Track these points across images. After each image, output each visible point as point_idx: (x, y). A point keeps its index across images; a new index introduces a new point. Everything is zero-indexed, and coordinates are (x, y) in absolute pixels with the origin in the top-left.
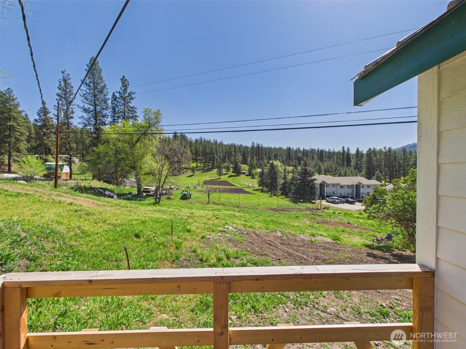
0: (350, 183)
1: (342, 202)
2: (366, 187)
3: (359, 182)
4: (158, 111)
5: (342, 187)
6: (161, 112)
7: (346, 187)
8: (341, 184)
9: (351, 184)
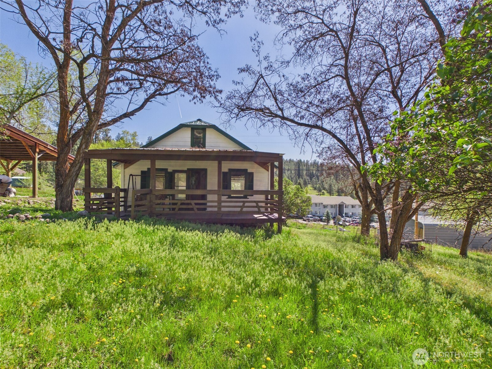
0: (333, 203)
1: (317, 220)
2: (350, 207)
3: (342, 202)
4: (135, 133)
5: (325, 207)
6: (137, 134)
7: (329, 207)
8: (324, 203)
9: (335, 204)
